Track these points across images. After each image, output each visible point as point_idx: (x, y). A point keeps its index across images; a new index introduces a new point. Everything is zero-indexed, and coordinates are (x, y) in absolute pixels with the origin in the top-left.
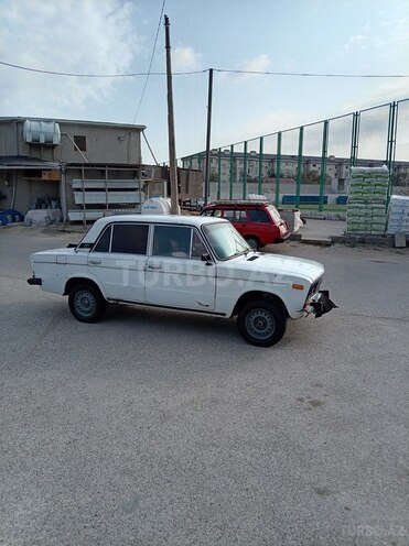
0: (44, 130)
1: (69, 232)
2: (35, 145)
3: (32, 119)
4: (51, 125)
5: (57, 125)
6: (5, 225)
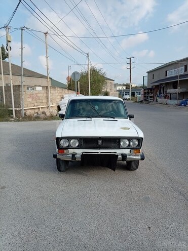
6: (185, 105)
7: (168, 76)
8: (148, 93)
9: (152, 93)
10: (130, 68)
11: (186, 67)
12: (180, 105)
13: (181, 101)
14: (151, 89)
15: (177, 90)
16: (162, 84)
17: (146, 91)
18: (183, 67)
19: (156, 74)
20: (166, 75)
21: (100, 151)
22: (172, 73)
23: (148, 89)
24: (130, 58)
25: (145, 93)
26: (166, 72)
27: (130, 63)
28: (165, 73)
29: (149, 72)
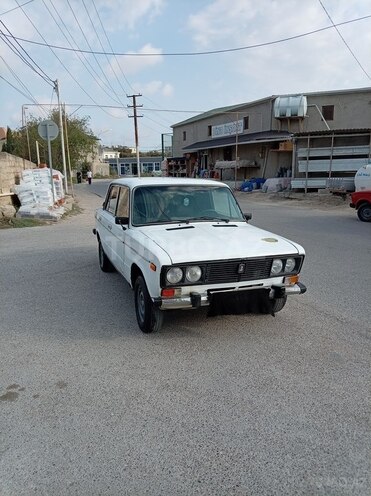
0: (290, 104)
1: (292, 199)
2: (283, 119)
3: (282, 97)
4: (298, 99)
5: (305, 98)
6: (250, 191)
7: (214, 136)
8: (177, 167)
9: (184, 167)
10: (135, 116)
11: (246, 121)
12: (241, 189)
13: (241, 182)
14: (182, 160)
15: (235, 163)
16: (203, 151)
17: (172, 163)
18: (242, 121)
19: (190, 130)
20: (210, 134)
21: (237, 285)
22: (221, 131)
23: (176, 160)
24: (134, 97)
25: (170, 167)
26: (210, 127)
27: (134, 106)
28: (207, 129)
29: (175, 127)
